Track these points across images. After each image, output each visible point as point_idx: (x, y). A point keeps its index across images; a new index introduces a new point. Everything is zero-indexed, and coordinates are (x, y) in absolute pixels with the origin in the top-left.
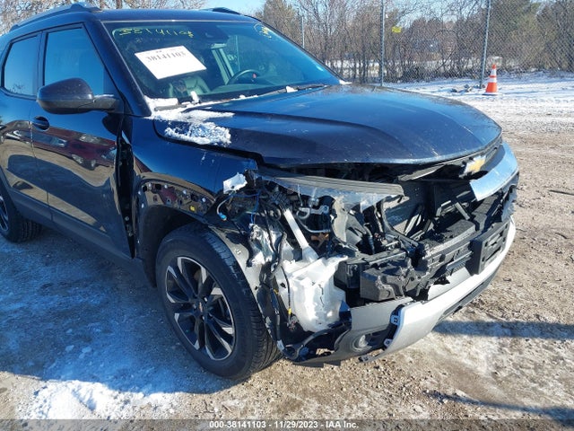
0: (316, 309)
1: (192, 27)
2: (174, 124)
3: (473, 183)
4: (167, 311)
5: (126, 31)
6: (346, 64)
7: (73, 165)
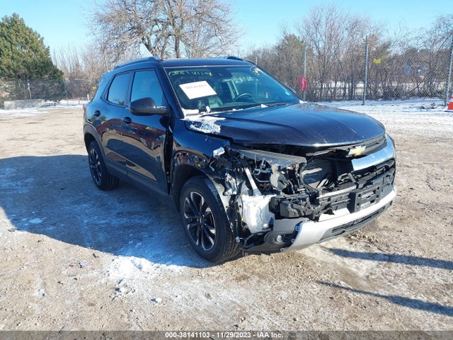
0: (257, 220)
1: (212, 70)
2: (195, 123)
3: (354, 161)
4: (182, 223)
5: (176, 72)
6: (339, 84)
7: (141, 145)
